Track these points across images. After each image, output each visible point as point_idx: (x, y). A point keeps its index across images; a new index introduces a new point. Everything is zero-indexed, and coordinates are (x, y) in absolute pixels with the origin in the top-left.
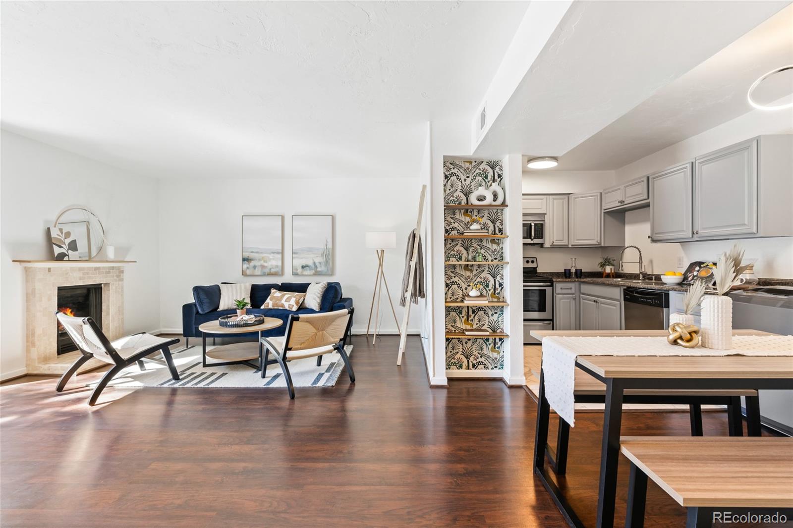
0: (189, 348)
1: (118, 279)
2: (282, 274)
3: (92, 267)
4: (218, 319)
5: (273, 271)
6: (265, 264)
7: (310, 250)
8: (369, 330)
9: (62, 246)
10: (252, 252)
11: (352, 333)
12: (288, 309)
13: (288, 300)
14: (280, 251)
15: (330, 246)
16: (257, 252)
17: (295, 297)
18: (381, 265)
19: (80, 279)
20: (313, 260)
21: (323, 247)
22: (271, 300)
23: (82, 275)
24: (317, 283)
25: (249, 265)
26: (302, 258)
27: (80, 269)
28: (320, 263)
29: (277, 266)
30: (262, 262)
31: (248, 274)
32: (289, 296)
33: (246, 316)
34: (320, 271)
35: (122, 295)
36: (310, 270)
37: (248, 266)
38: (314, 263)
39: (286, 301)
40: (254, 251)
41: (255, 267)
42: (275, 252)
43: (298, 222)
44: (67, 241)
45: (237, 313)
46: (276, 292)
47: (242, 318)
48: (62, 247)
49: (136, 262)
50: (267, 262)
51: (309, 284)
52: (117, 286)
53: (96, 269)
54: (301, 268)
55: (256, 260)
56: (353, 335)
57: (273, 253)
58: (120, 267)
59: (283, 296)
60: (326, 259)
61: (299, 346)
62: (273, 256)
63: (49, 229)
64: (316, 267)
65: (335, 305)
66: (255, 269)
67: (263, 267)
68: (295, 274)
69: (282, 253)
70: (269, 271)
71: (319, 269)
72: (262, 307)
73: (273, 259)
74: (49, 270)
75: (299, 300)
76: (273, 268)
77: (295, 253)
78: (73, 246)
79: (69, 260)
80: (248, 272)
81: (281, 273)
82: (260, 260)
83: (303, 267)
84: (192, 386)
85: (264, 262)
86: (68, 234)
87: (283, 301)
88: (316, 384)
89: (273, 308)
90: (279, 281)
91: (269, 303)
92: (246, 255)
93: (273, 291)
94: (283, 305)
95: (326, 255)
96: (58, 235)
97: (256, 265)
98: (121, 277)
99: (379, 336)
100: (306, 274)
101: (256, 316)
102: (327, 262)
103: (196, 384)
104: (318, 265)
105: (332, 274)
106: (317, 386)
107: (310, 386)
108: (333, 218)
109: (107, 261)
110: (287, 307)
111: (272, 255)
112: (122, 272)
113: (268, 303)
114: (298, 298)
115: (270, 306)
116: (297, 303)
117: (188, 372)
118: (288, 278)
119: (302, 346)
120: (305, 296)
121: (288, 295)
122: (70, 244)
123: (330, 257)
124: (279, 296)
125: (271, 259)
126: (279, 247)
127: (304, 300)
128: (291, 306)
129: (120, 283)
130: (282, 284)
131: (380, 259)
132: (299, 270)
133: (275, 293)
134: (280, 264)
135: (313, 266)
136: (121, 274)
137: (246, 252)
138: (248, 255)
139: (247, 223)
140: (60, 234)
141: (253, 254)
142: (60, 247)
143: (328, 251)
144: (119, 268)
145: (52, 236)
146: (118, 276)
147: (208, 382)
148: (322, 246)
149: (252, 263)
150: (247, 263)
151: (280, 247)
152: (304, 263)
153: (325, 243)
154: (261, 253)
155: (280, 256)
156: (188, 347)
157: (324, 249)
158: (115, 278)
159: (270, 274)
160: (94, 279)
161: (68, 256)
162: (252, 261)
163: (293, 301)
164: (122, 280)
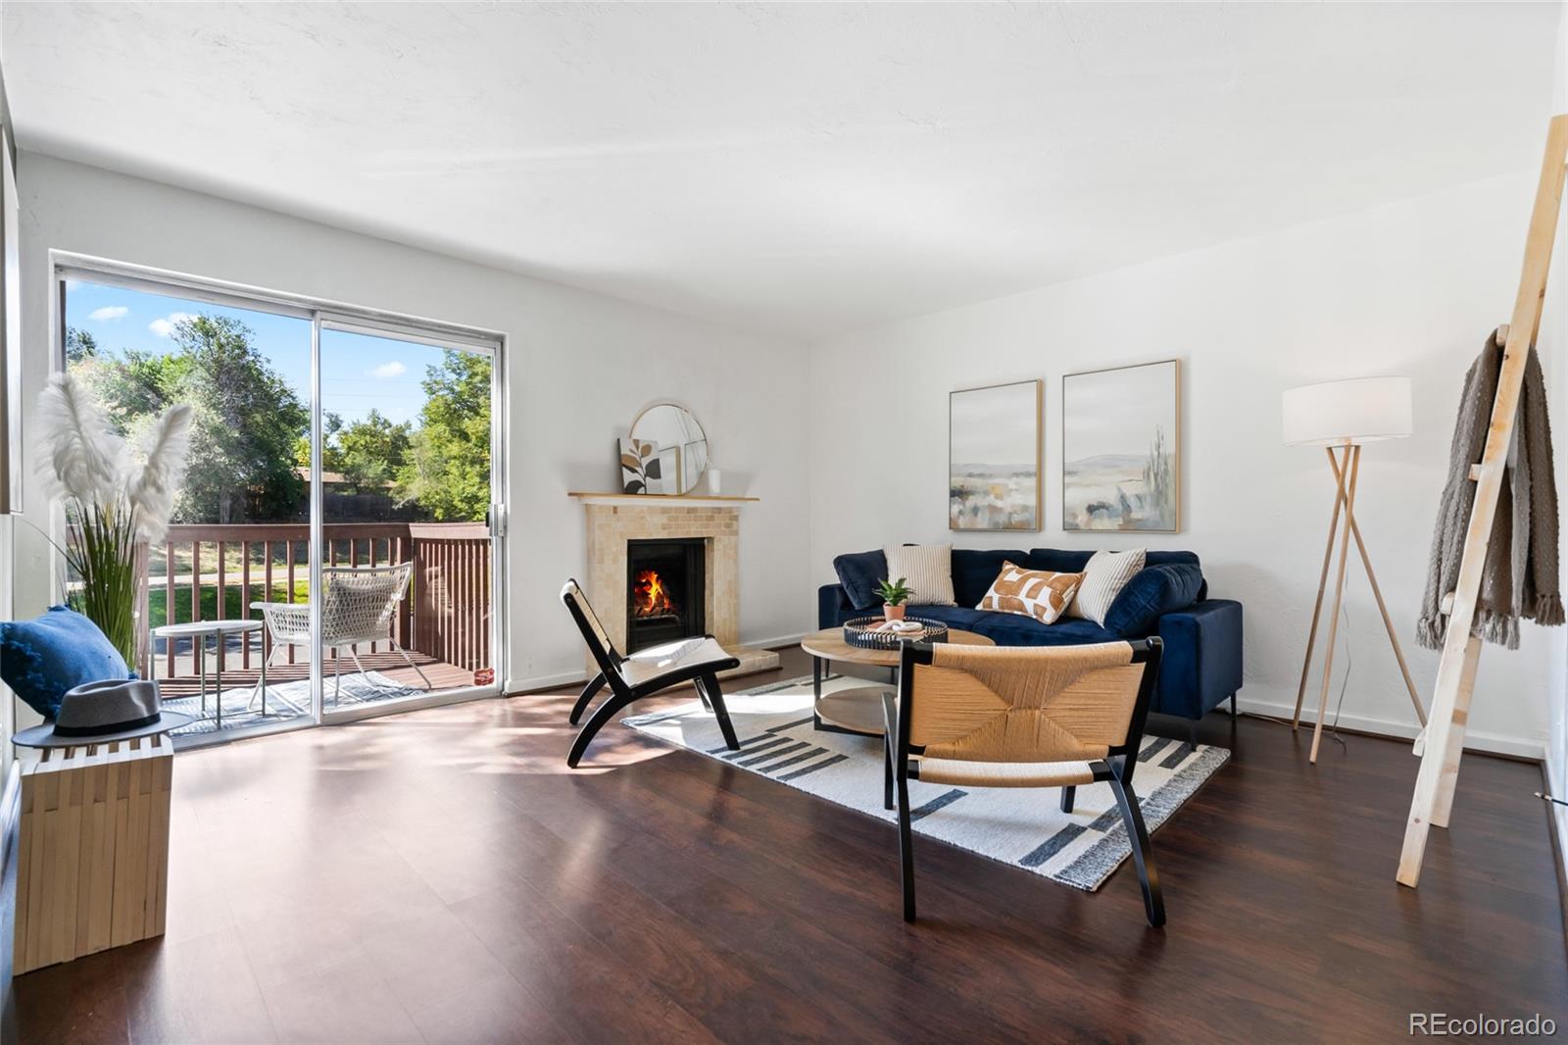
0: (832, 679)
1: (727, 530)
2: (1040, 527)
3: (684, 508)
4: (842, 625)
5: (1016, 518)
6: (999, 504)
7: (1112, 464)
8: (1303, 709)
9: (637, 469)
10: (970, 475)
11: (1241, 708)
12: (1034, 617)
13: (1033, 593)
14: (1033, 469)
15: (1170, 448)
16: (981, 475)
17: (1050, 586)
18: (1344, 498)
19: (664, 527)
20: (1119, 489)
21: (1149, 454)
22: (996, 590)
23: (665, 521)
24: (1111, 552)
25: (964, 504)
26: (1089, 486)
27: (664, 511)
28: (1139, 498)
29: (1025, 508)
30: (991, 499)
31: (962, 527)
32: (1036, 580)
33: (900, 622)
34: (1139, 520)
35: (736, 561)
36: (1110, 517)
37: (961, 507)
38: (1123, 498)
39: (1028, 596)
40: (975, 471)
41: (975, 510)
42: (1021, 474)
43: (1077, 393)
44: (645, 461)
45: (883, 614)
46: (1011, 569)
47: (891, 628)
48: (637, 472)
49: (758, 499)
50: (1002, 499)
51: (1092, 553)
52: (726, 543)
53: (691, 510)
54: (1085, 511)
55: (978, 493)
56: (1244, 715)
57: (1017, 475)
58: (732, 508)
59: (1023, 581)
60: (1157, 486)
61: (949, 747)
62: (1017, 483)
63: (618, 440)
64: (1127, 508)
65: (1165, 617)
66: (976, 515)
67: (993, 509)
68: (1070, 528)
69: (1039, 474)
70: (1007, 521)
71: (1135, 515)
72: (979, 607)
73: (1016, 490)
74: (615, 509)
75: (1061, 594)
76: (1015, 512)
77: (1070, 473)
78: (654, 470)
79: (646, 494)
80: (962, 523)
81: (1038, 525)
82: (986, 493)
83: (1091, 509)
84: (759, 773)
85: (997, 497)
86: (647, 450)
87: (1022, 596)
88: (1037, 864)
89: (1000, 611)
90: (1025, 544)
91: (993, 599)
92: (958, 482)
93: (1007, 566)
94: (1021, 607)
95: (1156, 475)
96: (632, 451)
97: (979, 504)
98: (734, 528)
99: (1334, 733)
100: (1100, 528)
101: (925, 624)
102: (1159, 495)
103: (768, 769)
104: (1133, 502)
105: (1176, 528)
106: (1037, 870)
107: (1015, 862)
108: (1180, 368)
109: (710, 498)
110: (1031, 612)
111: (1015, 479)
112: (736, 518)
113: (991, 598)
114: (1059, 586)
115: (995, 607)
116: (1056, 601)
117: (780, 735)
118: (1054, 538)
119: (960, 747)
120: (1079, 583)
121: (1035, 577)
122: (649, 466)
123: (1170, 480)
124: (1015, 580)
125: (1011, 490)
126: (1031, 461)
127: (1076, 592)
128: (1039, 611)
129: (732, 538)
130: (1033, 551)
131: (1340, 476)
132: (1080, 518)
133: (1011, 574)
134: (1032, 501)
135: (1121, 508)
136: (734, 522)
137: (958, 475)
138: (961, 484)
139: (963, 408)
140: (634, 449)
141: (972, 479)
142: (634, 471)
143: (1162, 461)
144: (730, 510)
145: (622, 453)
146: (728, 526)
147: (788, 772)
148: (1146, 451)
149: (971, 501)
150: (960, 500)
151: (1033, 461)
152: (1094, 496)
153: (1155, 439)
154: (991, 476)
155: (1032, 482)
156: (830, 676)
157: (1152, 454)
158: (723, 528)
159: (1009, 528)
160: (686, 530)
161: (645, 486)
162: (971, 497)
163: (1044, 597)
164: (736, 533)
